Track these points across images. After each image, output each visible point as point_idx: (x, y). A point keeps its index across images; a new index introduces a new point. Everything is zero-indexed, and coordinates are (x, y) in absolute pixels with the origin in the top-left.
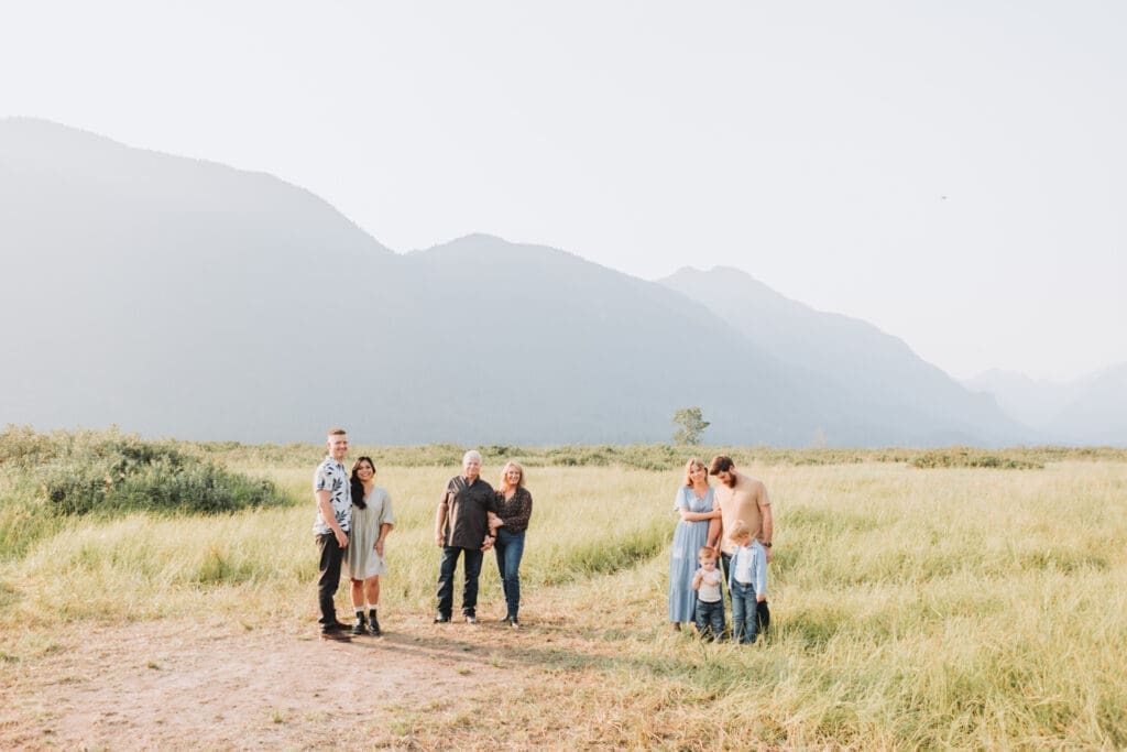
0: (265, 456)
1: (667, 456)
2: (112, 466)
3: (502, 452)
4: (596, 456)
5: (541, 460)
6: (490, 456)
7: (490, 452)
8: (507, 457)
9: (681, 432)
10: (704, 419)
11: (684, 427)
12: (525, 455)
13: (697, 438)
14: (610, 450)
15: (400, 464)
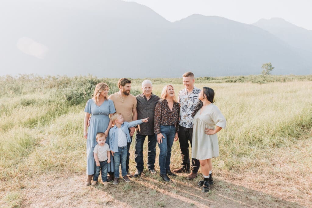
0: (137, 82)
1: (264, 79)
2: (87, 88)
3: (208, 79)
4: (239, 79)
5: (220, 81)
6: (204, 80)
7: (204, 79)
8: (210, 80)
9: (264, 71)
10: (272, 66)
11: (266, 70)
12: (215, 80)
13: (269, 73)
14: (243, 77)
15: (177, 83)
